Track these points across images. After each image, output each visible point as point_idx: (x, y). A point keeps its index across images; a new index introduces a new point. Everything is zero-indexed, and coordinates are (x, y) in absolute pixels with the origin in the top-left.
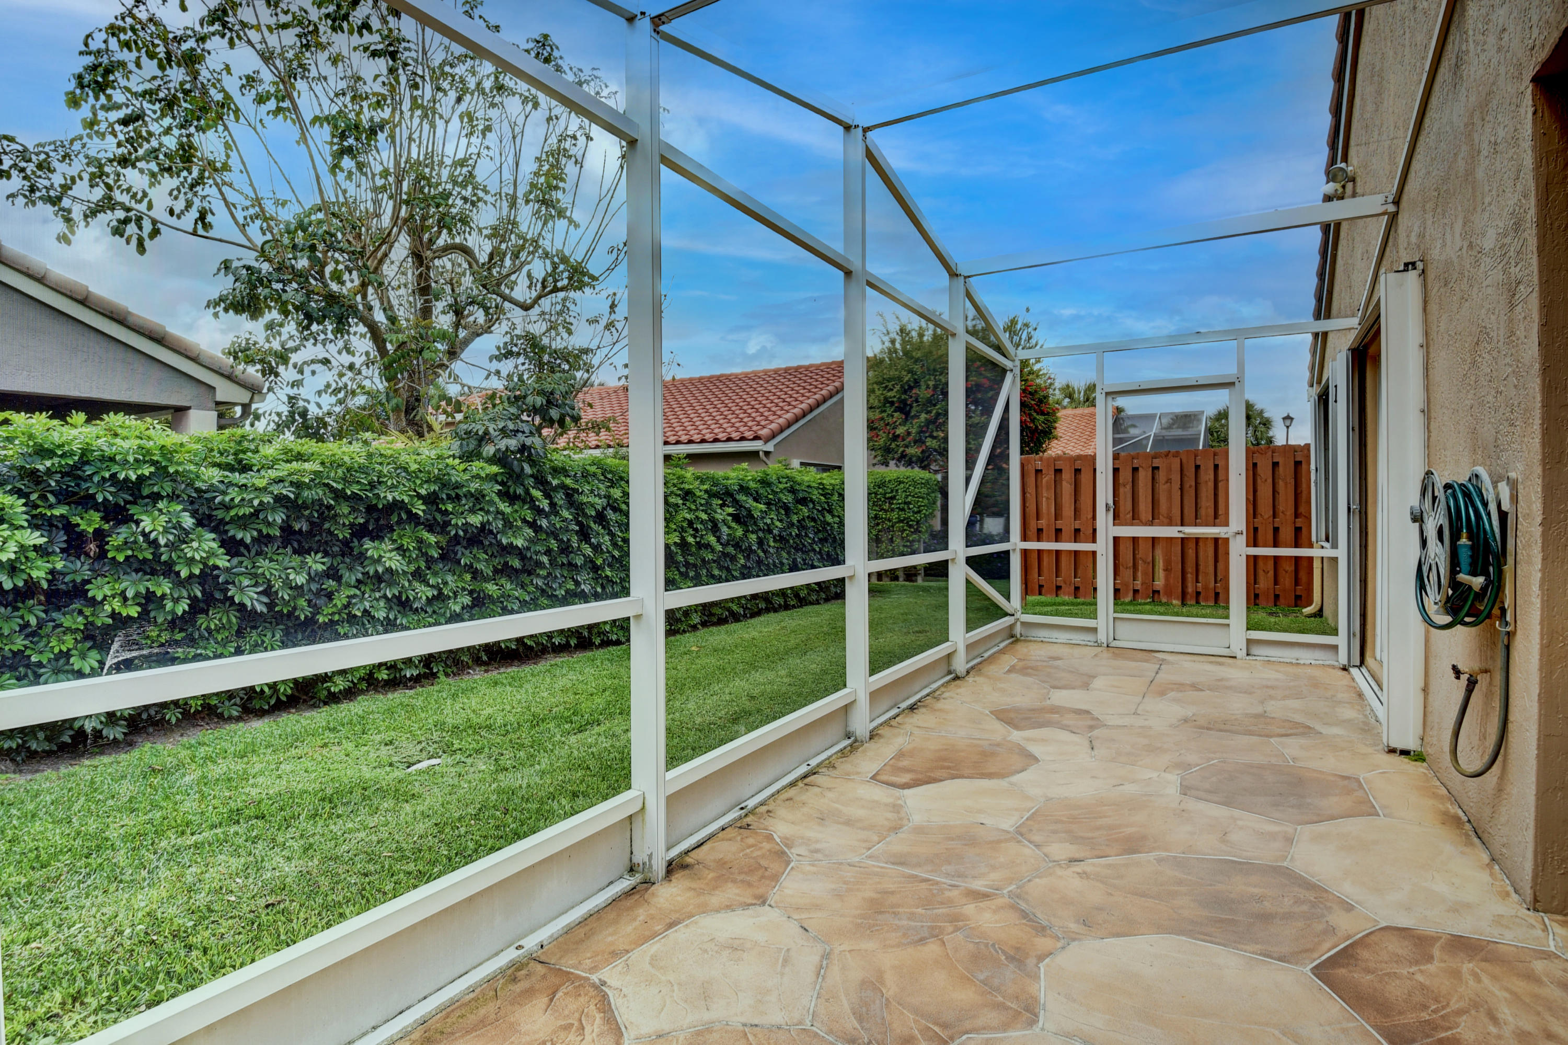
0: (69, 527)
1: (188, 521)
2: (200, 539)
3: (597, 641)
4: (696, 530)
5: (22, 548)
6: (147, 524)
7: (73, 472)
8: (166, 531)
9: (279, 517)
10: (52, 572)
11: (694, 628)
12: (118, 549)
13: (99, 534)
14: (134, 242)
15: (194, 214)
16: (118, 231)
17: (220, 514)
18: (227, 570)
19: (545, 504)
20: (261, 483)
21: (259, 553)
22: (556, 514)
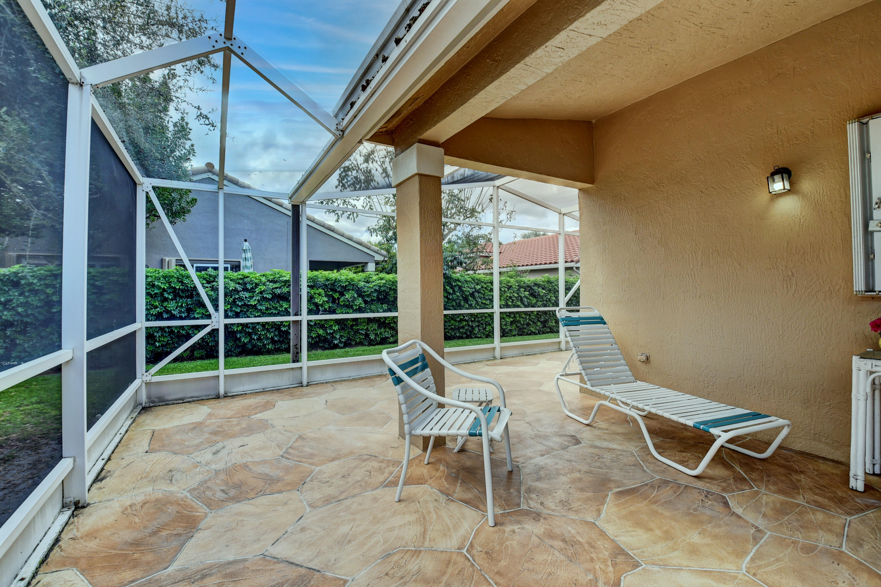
0: (333, 297)
1: (356, 295)
2: (358, 300)
3: (473, 337)
4: (513, 300)
5: (324, 301)
6: (347, 296)
7: (333, 284)
8: (351, 298)
9: (375, 295)
10: (329, 307)
11: (514, 335)
12: (342, 302)
13: (339, 299)
14: (353, 219)
15: (368, 206)
16: (348, 218)
17: (363, 294)
18: (365, 308)
19: (451, 291)
20: (371, 286)
21: (372, 304)
22: (455, 294)
